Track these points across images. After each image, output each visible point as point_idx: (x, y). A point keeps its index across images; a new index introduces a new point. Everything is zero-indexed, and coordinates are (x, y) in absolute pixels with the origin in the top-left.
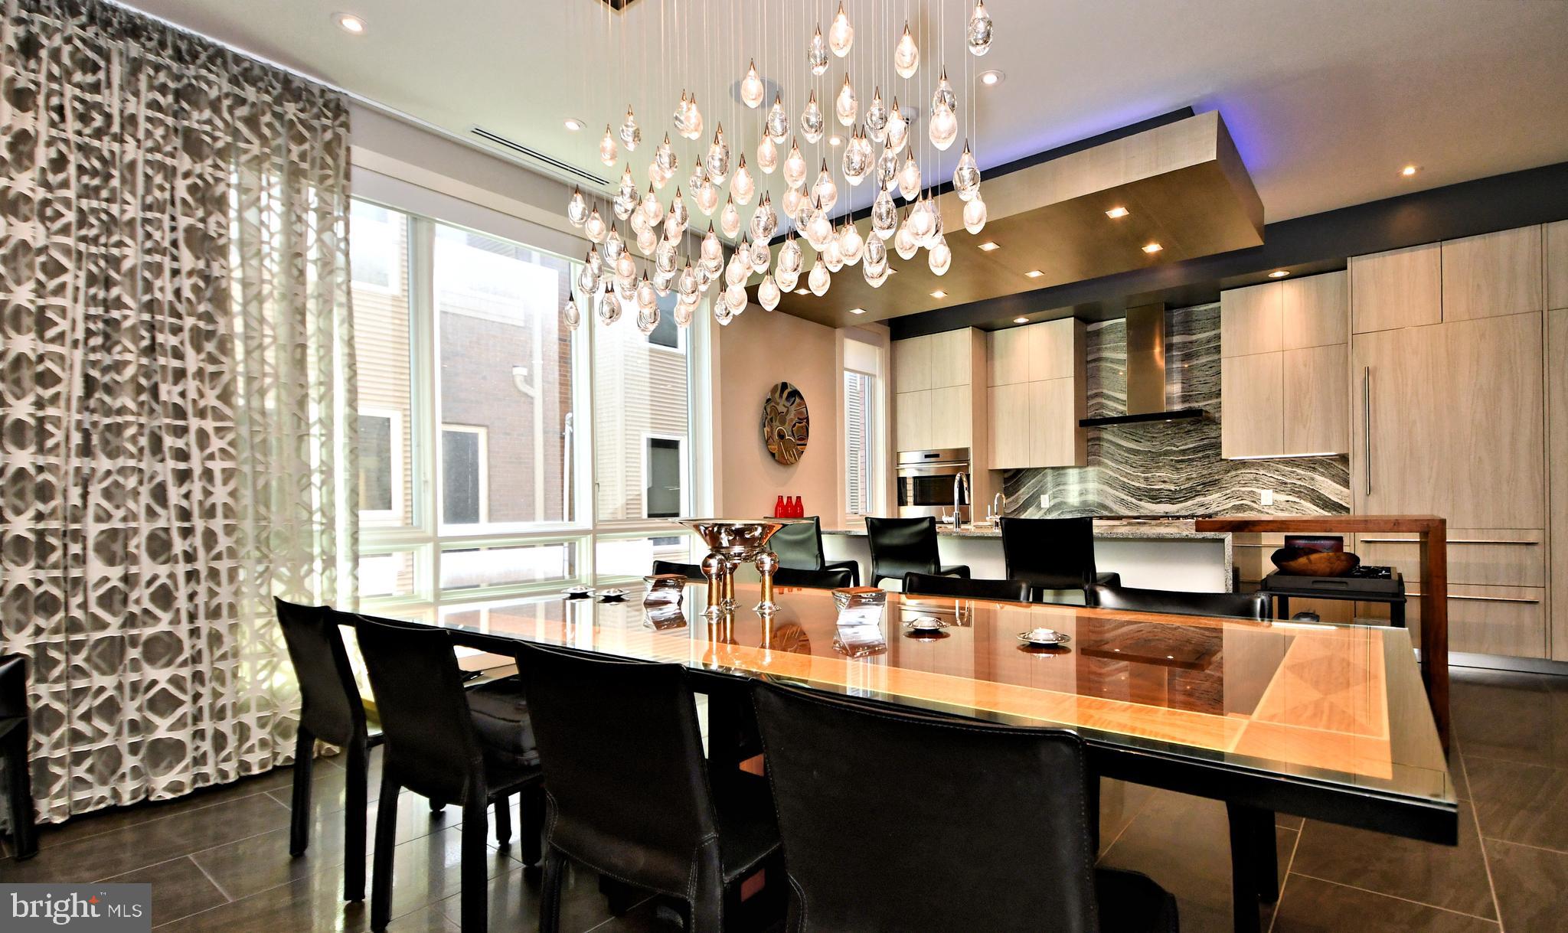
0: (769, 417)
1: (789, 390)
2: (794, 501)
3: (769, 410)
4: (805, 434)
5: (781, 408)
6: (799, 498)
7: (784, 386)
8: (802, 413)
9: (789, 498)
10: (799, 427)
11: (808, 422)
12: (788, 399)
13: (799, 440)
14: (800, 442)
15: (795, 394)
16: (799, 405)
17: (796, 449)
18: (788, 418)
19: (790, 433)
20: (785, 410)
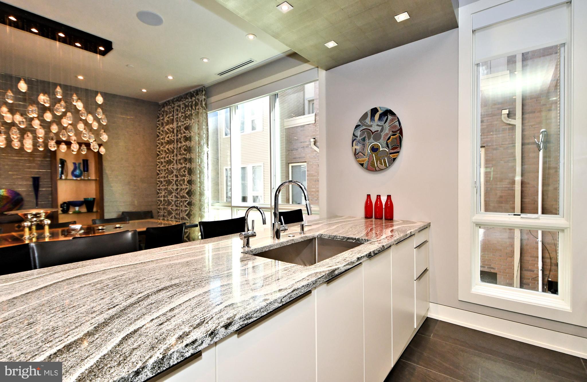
0: (359, 138)
1: (380, 112)
2: (384, 199)
3: (358, 133)
4: (399, 144)
5: (373, 129)
6: (389, 197)
7: (374, 111)
8: (396, 126)
9: (379, 197)
10: (393, 138)
11: (401, 133)
12: (380, 119)
13: (392, 149)
14: (393, 151)
15: (388, 112)
16: (392, 120)
17: (389, 158)
18: (383, 134)
19: (385, 145)
20: (379, 129)
